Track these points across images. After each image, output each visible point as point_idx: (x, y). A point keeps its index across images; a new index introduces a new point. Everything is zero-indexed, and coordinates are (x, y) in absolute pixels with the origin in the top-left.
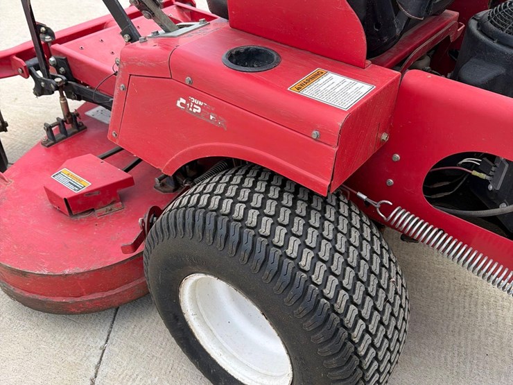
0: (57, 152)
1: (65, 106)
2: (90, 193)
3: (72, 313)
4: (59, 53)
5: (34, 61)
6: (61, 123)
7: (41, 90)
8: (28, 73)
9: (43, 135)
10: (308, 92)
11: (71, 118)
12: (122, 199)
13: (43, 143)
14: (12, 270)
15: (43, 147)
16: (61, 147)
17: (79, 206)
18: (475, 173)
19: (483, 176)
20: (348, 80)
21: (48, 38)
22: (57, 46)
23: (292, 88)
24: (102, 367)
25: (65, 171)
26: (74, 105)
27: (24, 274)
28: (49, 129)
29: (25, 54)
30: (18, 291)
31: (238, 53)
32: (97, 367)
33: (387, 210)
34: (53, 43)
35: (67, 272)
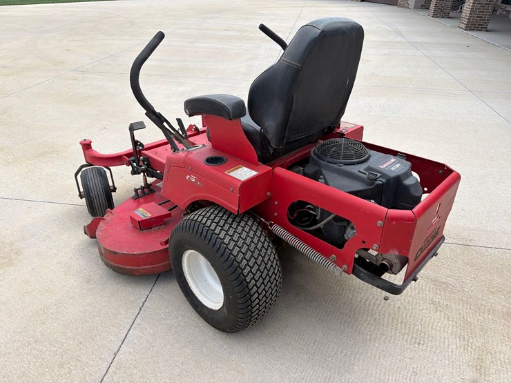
0: (139, 202)
1: (145, 180)
2: (150, 219)
3: (135, 275)
4: (145, 155)
5: (133, 158)
6: (142, 188)
7: (134, 172)
8: (129, 164)
9: (134, 193)
10: (232, 174)
11: (147, 186)
12: (165, 224)
13: (132, 198)
14: (111, 251)
15: (132, 200)
16: (141, 200)
17: (145, 225)
18: (311, 212)
19: (314, 213)
20: (249, 170)
21: (141, 148)
22: (144, 152)
23: (226, 172)
24: (146, 303)
25: (140, 209)
26: (150, 180)
27: (115, 253)
28: (136, 190)
29: (129, 155)
30: (112, 263)
31: (211, 158)
32: (144, 303)
33: (271, 225)
34: (143, 150)
35: (135, 253)
